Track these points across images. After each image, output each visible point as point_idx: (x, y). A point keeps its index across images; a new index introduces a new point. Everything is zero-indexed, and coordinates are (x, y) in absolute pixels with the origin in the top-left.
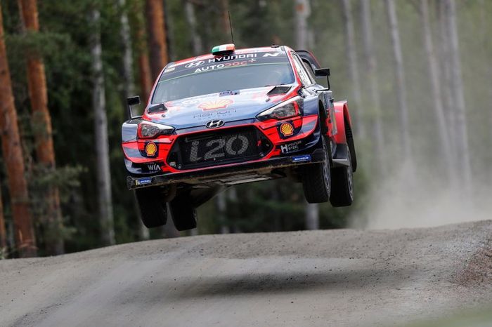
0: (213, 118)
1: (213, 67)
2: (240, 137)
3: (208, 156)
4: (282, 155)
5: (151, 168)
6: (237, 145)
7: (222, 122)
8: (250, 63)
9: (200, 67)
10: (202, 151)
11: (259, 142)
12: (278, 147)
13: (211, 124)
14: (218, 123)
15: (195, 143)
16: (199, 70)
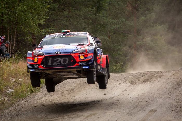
0: (57, 51)
1: (62, 36)
2: (66, 58)
3: (54, 64)
4: (79, 65)
5: (35, 66)
6: (65, 61)
7: (60, 53)
8: (74, 36)
9: (57, 36)
10: (53, 62)
11: (72, 61)
12: (78, 63)
13: (57, 53)
14: (59, 53)
15: (51, 59)
16: (57, 37)
